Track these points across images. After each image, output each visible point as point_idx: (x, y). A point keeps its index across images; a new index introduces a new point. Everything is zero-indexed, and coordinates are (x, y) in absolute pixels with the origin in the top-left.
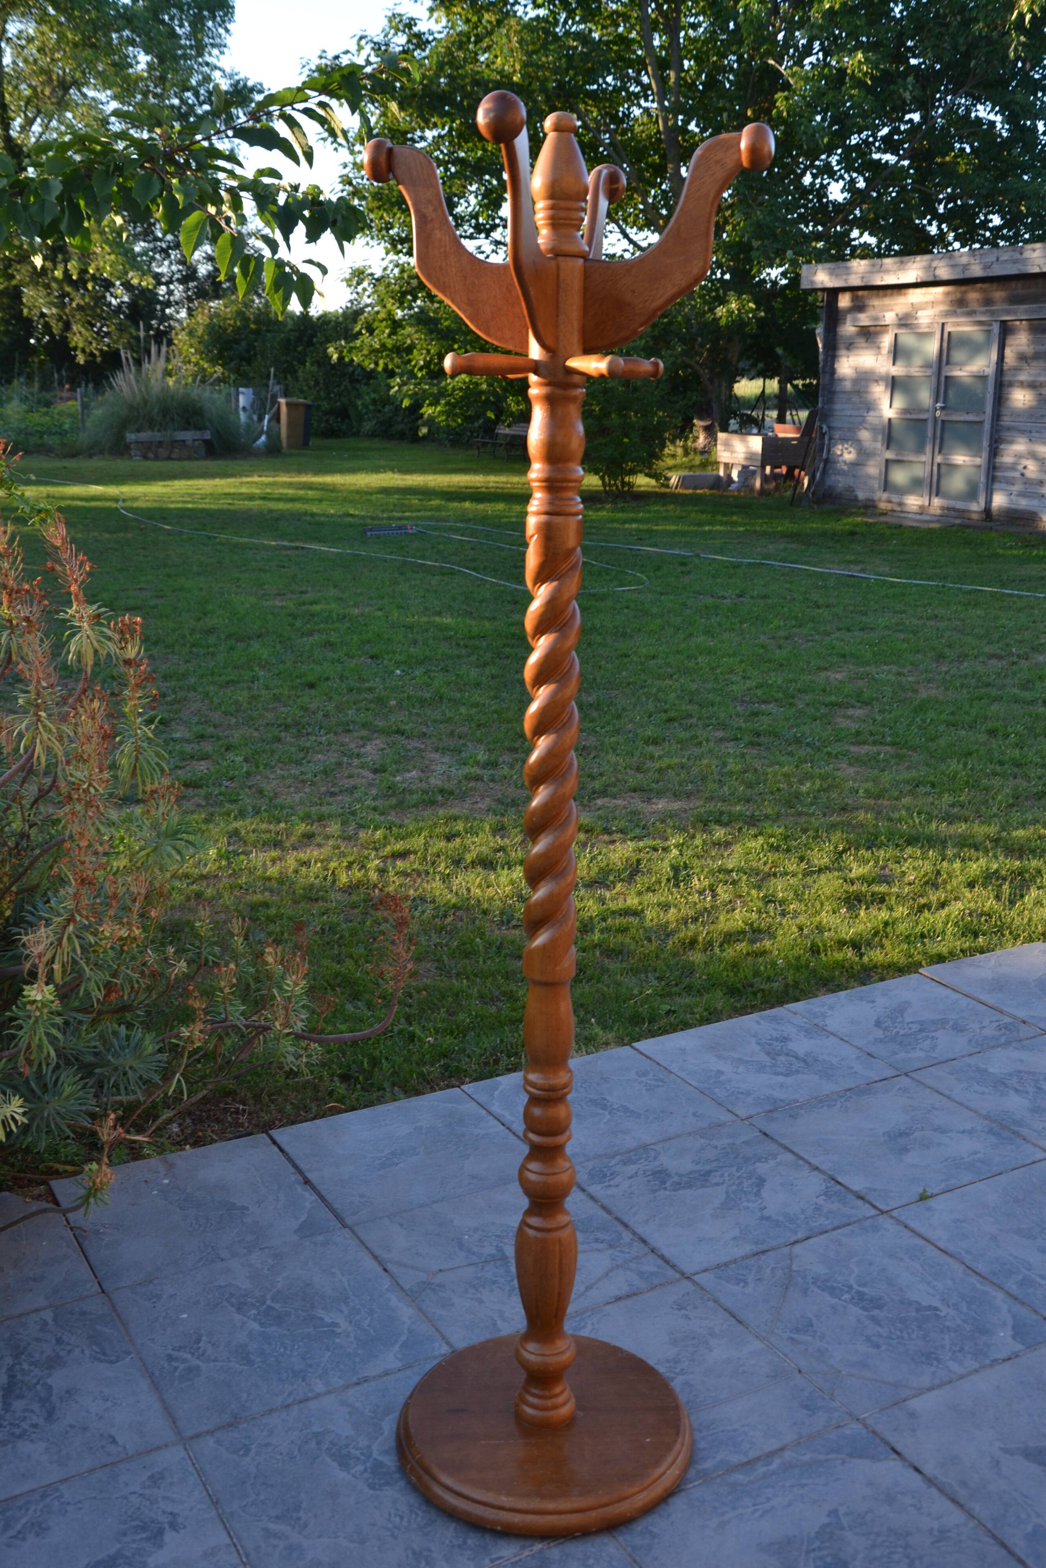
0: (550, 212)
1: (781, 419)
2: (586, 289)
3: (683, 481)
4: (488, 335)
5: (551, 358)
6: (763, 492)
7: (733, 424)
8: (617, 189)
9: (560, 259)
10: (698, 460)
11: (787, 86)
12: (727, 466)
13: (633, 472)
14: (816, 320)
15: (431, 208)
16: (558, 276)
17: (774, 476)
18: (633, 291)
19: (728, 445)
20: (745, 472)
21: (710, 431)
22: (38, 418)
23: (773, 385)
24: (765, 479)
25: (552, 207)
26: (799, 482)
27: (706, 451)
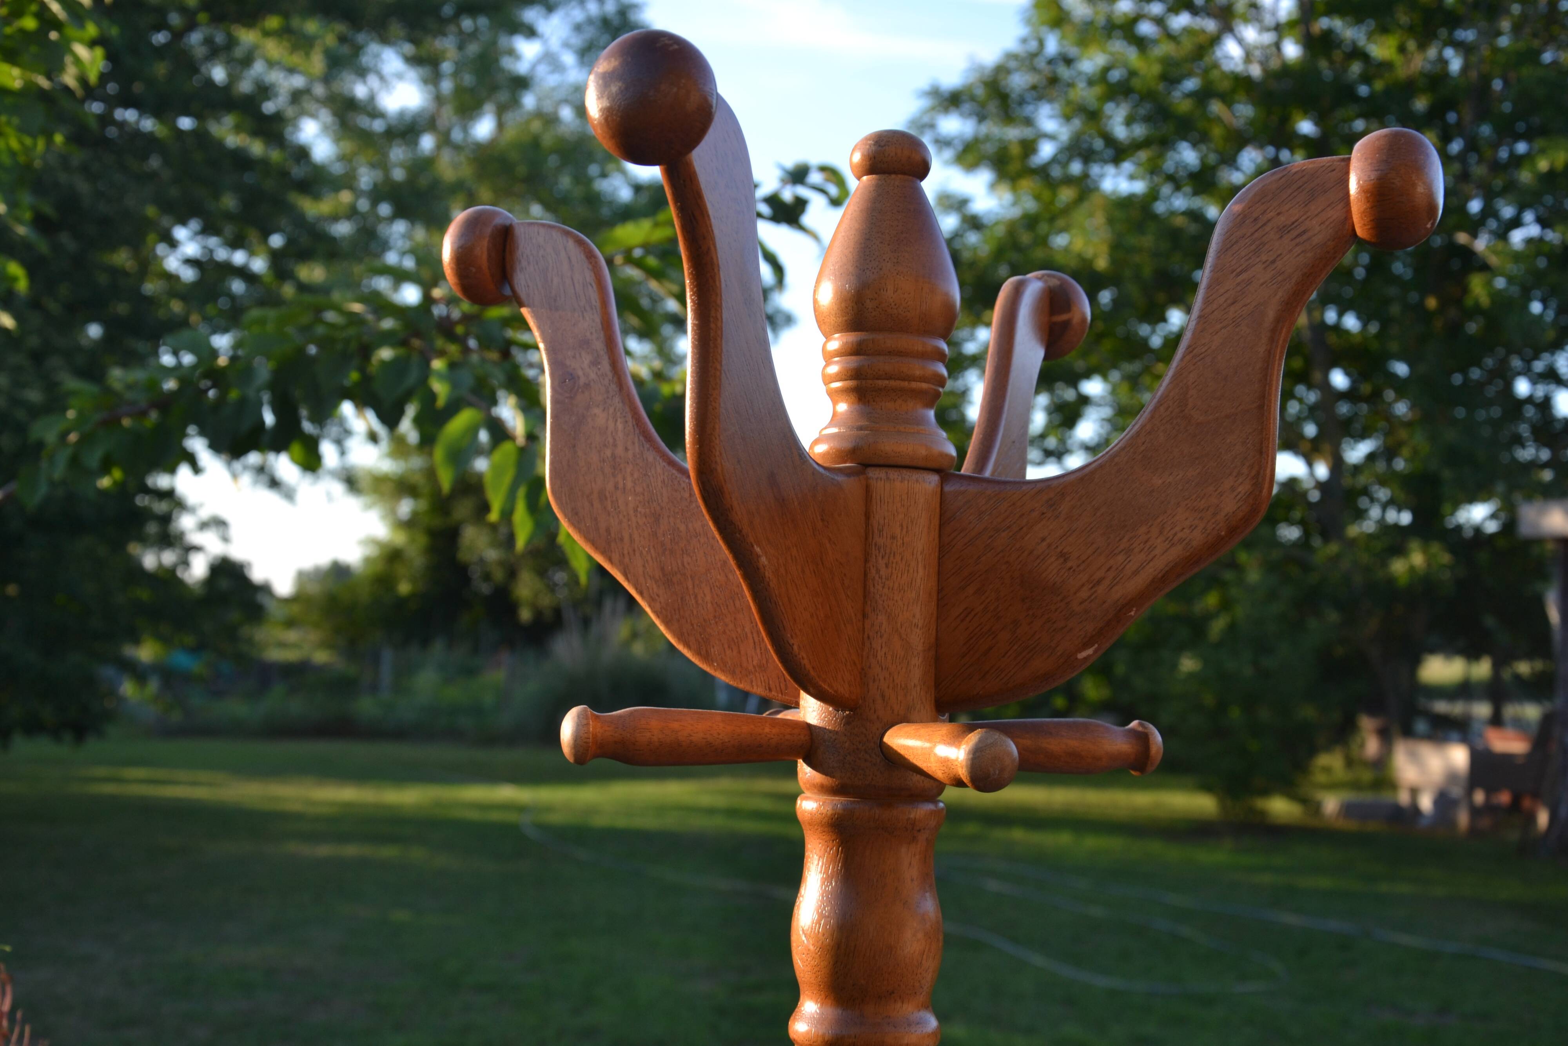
0: (853, 361)
1: (1496, 721)
2: (943, 549)
3: (1348, 810)
4: (706, 657)
5: (848, 722)
6: (1473, 831)
7: (1421, 726)
8: (1066, 324)
9: (873, 473)
10: (1367, 776)
11: (1484, 267)
12: (1414, 792)
13: (1266, 792)
14: (1544, 577)
15: (586, 359)
16: (868, 516)
17: (1489, 808)
18: (1064, 557)
19: (1414, 757)
20: (1443, 800)
21: (1385, 736)
22: (454, 693)
23: (1483, 669)
24: (1475, 812)
25: (855, 350)
26: (1531, 818)
27: (1382, 764)
